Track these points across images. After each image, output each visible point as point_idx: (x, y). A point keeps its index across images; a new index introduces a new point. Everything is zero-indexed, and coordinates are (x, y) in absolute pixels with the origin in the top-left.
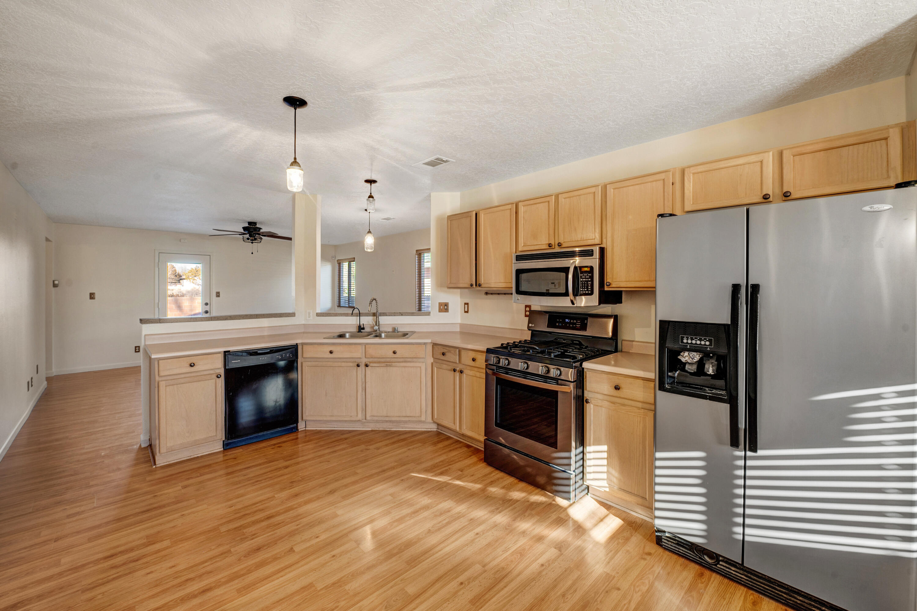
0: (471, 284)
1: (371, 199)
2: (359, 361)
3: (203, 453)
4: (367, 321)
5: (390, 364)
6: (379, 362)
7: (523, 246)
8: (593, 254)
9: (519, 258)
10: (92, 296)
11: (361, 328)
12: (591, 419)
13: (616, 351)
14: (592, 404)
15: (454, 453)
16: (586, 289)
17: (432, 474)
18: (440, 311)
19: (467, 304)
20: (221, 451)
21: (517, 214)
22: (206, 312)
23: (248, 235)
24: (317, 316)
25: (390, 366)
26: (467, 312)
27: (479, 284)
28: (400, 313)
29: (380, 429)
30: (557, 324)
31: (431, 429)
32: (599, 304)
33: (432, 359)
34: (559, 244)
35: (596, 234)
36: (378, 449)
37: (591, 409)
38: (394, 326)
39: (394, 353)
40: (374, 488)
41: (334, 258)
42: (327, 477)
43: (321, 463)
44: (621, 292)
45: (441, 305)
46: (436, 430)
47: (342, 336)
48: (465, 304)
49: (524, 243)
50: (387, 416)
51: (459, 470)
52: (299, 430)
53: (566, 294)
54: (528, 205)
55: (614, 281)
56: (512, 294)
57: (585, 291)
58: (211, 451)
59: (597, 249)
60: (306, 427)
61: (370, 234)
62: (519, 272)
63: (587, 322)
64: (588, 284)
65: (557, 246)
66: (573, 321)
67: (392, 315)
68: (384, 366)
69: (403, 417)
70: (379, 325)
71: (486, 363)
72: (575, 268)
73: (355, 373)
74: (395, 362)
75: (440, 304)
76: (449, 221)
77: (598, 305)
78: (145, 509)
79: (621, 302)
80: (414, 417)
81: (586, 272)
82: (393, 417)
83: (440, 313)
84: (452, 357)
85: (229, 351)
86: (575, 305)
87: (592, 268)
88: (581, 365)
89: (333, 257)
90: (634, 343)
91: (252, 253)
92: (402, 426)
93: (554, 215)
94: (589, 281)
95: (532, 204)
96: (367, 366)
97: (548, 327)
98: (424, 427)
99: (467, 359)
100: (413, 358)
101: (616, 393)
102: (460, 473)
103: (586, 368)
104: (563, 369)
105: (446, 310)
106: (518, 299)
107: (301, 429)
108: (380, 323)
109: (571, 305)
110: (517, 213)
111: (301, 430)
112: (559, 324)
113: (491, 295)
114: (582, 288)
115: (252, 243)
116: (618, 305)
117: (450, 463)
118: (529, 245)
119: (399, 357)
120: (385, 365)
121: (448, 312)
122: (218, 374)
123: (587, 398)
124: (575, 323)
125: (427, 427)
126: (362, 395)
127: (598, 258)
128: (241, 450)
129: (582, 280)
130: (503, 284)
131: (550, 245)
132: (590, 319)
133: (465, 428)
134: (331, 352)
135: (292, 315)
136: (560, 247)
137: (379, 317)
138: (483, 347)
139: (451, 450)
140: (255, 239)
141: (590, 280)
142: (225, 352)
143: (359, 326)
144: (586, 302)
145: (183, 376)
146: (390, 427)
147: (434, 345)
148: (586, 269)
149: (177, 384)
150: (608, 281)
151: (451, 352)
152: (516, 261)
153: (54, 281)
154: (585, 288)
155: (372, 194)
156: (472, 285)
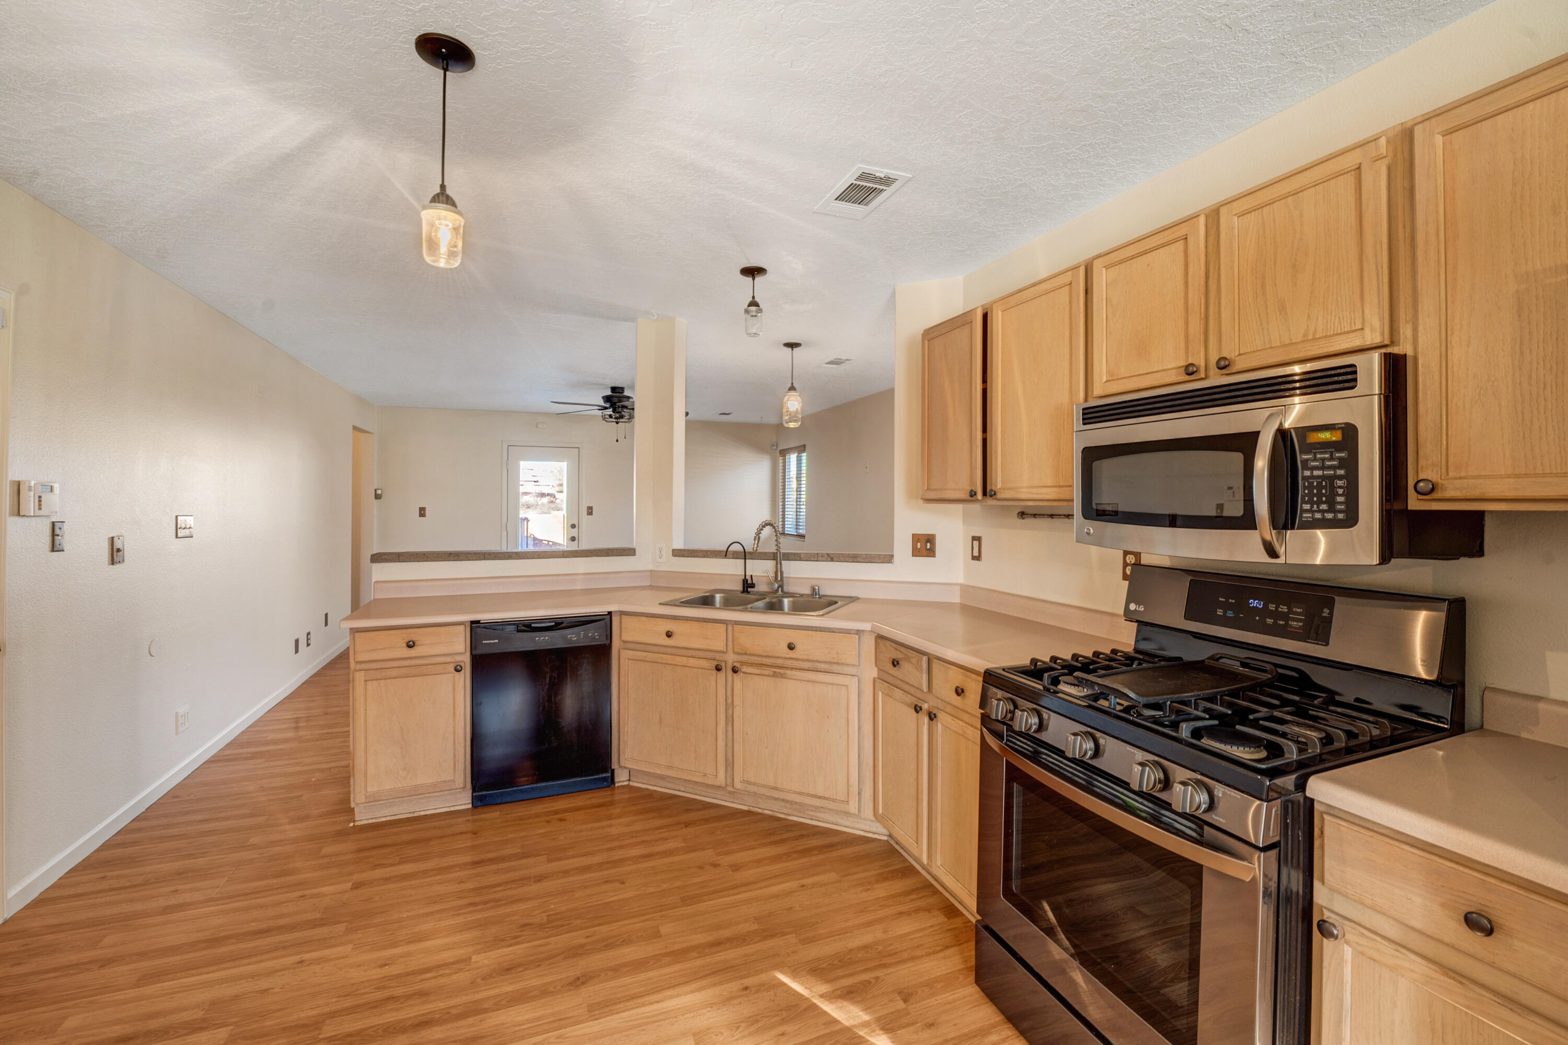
0: (972, 491)
1: (753, 308)
2: (721, 658)
3: (436, 809)
4: (760, 570)
5: (782, 671)
6: (761, 665)
7: (1107, 381)
8: (1355, 380)
9: (1092, 415)
10: (422, 512)
11: (747, 585)
12: (1341, 1001)
13: (1458, 727)
14: (1347, 943)
15: (905, 927)
16: (1324, 507)
17: (824, 988)
18: (916, 553)
19: (977, 539)
20: (468, 809)
21: (1089, 295)
22: (573, 539)
23: (611, 410)
24: (673, 555)
25: (782, 676)
26: (977, 558)
27: (991, 490)
28: (828, 554)
29: (766, 812)
30: (1220, 612)
31: (874, 833)
32: (1385, 558)
33: (876, 670)
34: (1222, 363)
35: (1367, 311)
36: (737, 870)
37: (1341, 962)
38: (814, 582)
39: (791, 647)
40: (672, 997)
41: (775, 447)
42: (592, 929)
43: (606, 882)
44: (1478, 517)
45: (918, 541)
46: (885, 838)
47: (706, 601)
48: (974, 538)
49: (1109, 373)
50: (775, 789)
51: (900, 993)
52: (616, 785)
53: (1247, 521)
54: (1120, 262)
55: (1451, 474)
56: (1069, 516)
57: (1323, 511)
58: (449, 807)
59: (1371, 362)
60: (629, 780)
61: (792, 393)
62: (1092, 455)
63: (1331, 613)
64: (1333, 488)
65: (1213, 370)
66: (1277, 608)
67: (812, 559)
68: (769, 676)
69: (809, 795)
70: (782, 579)
71: (982, 711)
72: (1282, 435)
73: (713, 684)
74: (792, 669)
75: (916, 538)
76: (926, 342)
77: (1376, 561)
78: (264, 926)
79: (1480, 553)
80: (834, 800)
81: (1325, 445)
82: (789, 791)
83: (915, 558)
84: (913, 674)
85: (478, 622)
86: (1281, 560)
87: (1349, 432)
88: (1301, 786)
89: (774, 445)
90: (1541, 706)
91: (617, 441)
92: (810, 813)
93: (1203, 274)
94: (1340, 478)
95: (1133, 258)
96: (735, 671)
97: (1189, 616)
98: (858, 826)
99: (944, 687)
100: (830, 663)
101: (1472, 940)
102: (900, 1005)
103: (1319, 801)
104: (1224, 793)
105: (931, 553)
106: (1088, 534)
107: (620, 782)
108: (784, 575)
109: (1265, 558)
110: (1089, 291)
111: (619, 784)
112: (1225, 613)
113: (1034, 519)
114: (1311, 502)
115: (617, 423)
116: (1464, 561)
117: (885, 961)
118: (1124, 378)
119: (802, 657)
120: (772, 673)
121: (934, 556)
122: (457, 664)
123: (1327, 915)
124: (1285, 617)
125: (867, 828)
126: (727, 731)
127: (1377, 392)
128: (497, 814)
129: (1307, 473)
130: (1049, 490)
131: (1191, 369)
132: (1342, 607)
133: (939, 863)
134: (669, 635)
135: (630, 552)
136: (1224, 371)
137: (783, 562)
138: (982, 665)
139: (901, 914)
140: (622, 417)
141: (1341, 472)
142: (472, 622)
143: (744, 580)
144: (1330, 552)
145: (396, 664)
146: (785, 811)
147: (880, 638)
148: (1325, 436)
149: (385, 679)
150: (1421, 476)
151: (910, 662)
152: (1084, 424)
153: (376, 490)
154: (1319, 503)
155: (756, 299)
156: (973, 494)
